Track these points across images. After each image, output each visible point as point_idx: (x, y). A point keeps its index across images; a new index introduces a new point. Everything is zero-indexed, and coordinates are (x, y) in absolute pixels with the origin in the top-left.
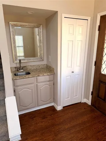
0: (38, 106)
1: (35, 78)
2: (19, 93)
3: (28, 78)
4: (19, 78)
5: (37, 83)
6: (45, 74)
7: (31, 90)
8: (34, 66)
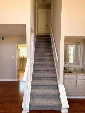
0: (76, 96)
1: (76, 76)
2: (65, 83)
3: (72, 75)
4: (66, 74)
5: (76, 80)
6: (83, 74)
7: (72, 83)
8: (73, 68)
